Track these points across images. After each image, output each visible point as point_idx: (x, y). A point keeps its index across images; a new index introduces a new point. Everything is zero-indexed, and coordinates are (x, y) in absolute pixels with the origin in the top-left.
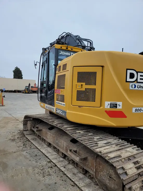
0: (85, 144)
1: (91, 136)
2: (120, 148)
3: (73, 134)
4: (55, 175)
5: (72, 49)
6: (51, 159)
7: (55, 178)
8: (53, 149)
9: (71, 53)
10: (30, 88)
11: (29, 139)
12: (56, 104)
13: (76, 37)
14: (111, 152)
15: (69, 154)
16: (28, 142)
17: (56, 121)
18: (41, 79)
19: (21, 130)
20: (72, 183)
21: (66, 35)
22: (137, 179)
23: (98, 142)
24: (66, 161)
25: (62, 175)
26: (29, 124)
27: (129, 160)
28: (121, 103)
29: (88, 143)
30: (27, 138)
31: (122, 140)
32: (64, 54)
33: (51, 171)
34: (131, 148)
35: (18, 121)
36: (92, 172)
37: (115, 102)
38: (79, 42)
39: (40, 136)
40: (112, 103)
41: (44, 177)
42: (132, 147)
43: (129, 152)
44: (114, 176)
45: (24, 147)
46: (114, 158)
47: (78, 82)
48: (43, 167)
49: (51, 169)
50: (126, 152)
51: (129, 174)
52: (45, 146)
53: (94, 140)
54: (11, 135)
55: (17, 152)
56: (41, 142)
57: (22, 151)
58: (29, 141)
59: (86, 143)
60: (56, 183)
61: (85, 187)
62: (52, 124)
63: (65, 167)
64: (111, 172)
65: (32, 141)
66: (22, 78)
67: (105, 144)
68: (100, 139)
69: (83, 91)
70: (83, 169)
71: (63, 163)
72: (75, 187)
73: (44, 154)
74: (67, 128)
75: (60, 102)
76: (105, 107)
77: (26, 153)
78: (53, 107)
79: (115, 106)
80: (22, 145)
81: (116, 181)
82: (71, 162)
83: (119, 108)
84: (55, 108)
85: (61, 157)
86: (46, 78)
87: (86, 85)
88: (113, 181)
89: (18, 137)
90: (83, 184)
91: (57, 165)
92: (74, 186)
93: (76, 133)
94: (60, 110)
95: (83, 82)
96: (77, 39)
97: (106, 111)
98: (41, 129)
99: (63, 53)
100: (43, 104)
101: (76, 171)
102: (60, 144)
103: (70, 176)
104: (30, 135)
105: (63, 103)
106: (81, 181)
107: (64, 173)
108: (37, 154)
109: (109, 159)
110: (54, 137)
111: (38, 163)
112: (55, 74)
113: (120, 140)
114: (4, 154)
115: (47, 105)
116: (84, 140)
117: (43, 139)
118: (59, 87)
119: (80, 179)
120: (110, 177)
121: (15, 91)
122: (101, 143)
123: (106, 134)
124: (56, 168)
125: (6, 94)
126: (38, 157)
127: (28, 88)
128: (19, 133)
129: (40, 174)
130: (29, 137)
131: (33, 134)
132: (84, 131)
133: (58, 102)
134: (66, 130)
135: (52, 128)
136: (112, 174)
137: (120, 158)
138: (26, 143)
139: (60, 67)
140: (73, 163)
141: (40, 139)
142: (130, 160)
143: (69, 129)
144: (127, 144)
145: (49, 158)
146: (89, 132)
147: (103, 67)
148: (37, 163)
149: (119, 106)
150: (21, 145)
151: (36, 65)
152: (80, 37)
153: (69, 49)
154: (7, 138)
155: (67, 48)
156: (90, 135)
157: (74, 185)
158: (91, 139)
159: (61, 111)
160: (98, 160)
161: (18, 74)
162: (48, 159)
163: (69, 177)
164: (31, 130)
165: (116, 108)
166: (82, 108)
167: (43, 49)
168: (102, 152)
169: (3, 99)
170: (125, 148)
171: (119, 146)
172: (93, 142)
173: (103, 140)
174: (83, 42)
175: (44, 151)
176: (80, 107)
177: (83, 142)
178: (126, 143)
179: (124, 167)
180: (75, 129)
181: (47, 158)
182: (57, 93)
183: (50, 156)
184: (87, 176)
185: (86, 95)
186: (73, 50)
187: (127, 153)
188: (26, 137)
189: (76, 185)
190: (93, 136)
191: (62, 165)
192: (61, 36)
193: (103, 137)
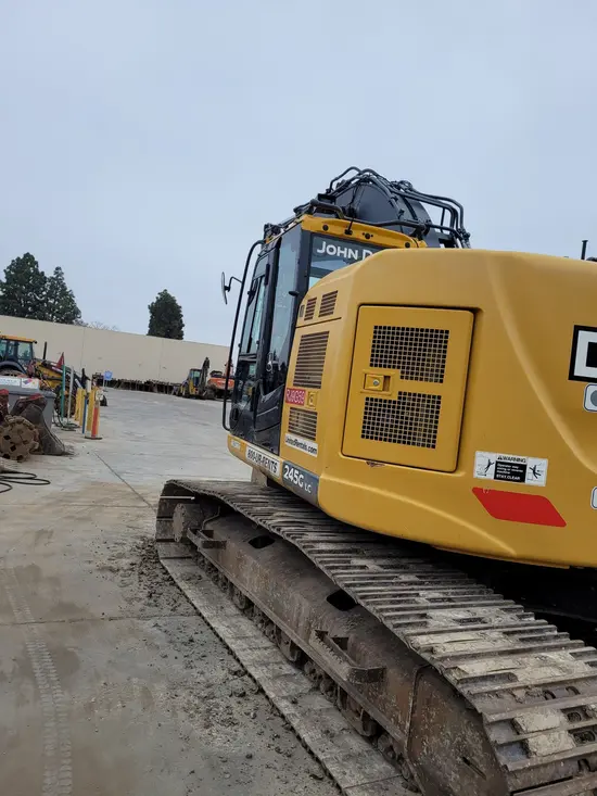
0: (377, 611)
1: (410, 587)
2: (517, 647)
3: (337, 568)
4: (251, 725)
5: (368, 236)
6: (244, 664)
7: (249, 738)
8: (260, 625)
9: (365, 251)
10: (209, 378)
11: (174, 576)
12: (284, 445)
13: (395, 190)
14: (474, 656)
15: (313, 647)
16: (167, 588)
17: (278, 514)
18: (240, 346)
19: (149, 536)
20: (315, 768)
21: (357, 180)
22: (570, 778)
23: (431, 613)
24: (305, 680)
25: (280, 731)
26: (179, 514)
27: (548, 696)
28: (545, 462)
29: (387, 610)
30: (167, 573)
31: (536, 619)
32: (334, 253)
33: (238, 710)
34: (567, 653)
35: (144, 504)
36: (397, 734)
37: (517, 457)
38: (405, 208)
39: (217, 570)
40: (505, 458)
41: (207, 727)
42: (576, 650)
43: (555, 665)
44: (478, 756)
45: (149, 605)
46: (484, 678)
47: (371, 365)
48: (210, 689)
49: (240, 699)
50: (541, 666)
51: (535, 753)
52: (232, 610)
53: (416, 603)
54: (108, 553)
55: (121, 618)
56: (216, 591)
57: (139, 618)
58: (174, 584)
59: (382, 610)
60: (250, 757)
61: (366, 789)
62: (261, 523)
63: (294, 702)
64: (471, 738)
65: (183, 585)
66: (180, 336)
67: (462, 621)
68: (443, 600)
69: (390, 401)
70: (366, 716)
71: (292, 686)
72: (326, 785)
73: (221, 640)
74: (317, 544)
75: (301, 440)
76: (476, 475)
77: (155, 629)
78: (276, 457)
79: (519, 472)
80: (143, 595)
81: (488, 778)
82: (322, 687)
83: (535, 482)
84: (279, 460)
85: (289, 662)
86: (258, 342)
87: (402, 377)
88: (473, 776)
89: (132, 564)
90: (357, 779)
91: (264, 688)
92: (321, 779)
93: (347, 568)
94: (297, 472)
95: (394, 367)
96: (401, 195)
97: (478, 492)
98: (223, 538)
99: (331, 250)
100: (238, 442)
101: (336, 721)
102: (287, 607)
103: (312, 738)
104: (177, 562)
105: (309, 443)
106: (351, 764)
107: (289, 723)
108: (195, 637)
109: (458, 682)
110: (266, 578)
111: (194, 672)
112: (294, 327)
113: (531, 616)
114: (71, 621)
115: (253, 446)
116: (376, 597)
117: (227, 579)
118: (303, 381)
119: (349, 757)
120: (465, 760)
121: (147, 387)
122: (440, 617)
123: (475, 585)
124: (260, 699)
125: (112, 394)
126: (198, 650)
127: (197, 379)
128: (138, 548)
129: (196, 712)
130: (176, 570)
131: (190, 558)
132: (383, 562)
133: (293, 437)
134: (310, 552)
135: (263, 539)
136: (474, 746)
137: (509, 685)
138: (159, 590)
139: (312, 302)
140: (331, 689)
141: (216, 580)
142: (554, 697)
143: (323, 547)
144: (556, 637)
145: (241, 658)
146: (406, 570)
147: (475, 311)
148: (189, 670)
149: (534, 473)
150: (140, 595)
151: (227, 288)
152: (415, 187)
153: (357, 234)
154: (90, 562)
155: (348, 232)
156: (405, 583)
157: (320, 775)
158: (407, 595)
159: (301, 472)
160: (425, 684)
161: (166, 318)
162: (235, 663)
163: (307, 740)
164: (185, 540)
165: (523, 480)
166: (378, 467)
167: (266, 226)
168: (439, 650)
169: (96, 410)
170: (544, 649)
171: (517, 636)
172: (412, 609)
173: (453, 607)
174: (422, 208)
175: (222, 630)
176: (372, 462)
177: (368, 604)
178: (551, 631)
179: (519, 721)
180: (349, 552)
181: (231, 657)
182: (293, 403)
183: (244, 650)
184: (380, 747)
185: (402, 418)
186: (371, 239)
187: (543, 669)
188: (164, 568)
189: (331, 777)
190: (415, 587)
191: (285, 693)
192: (340, 181)
193: (457, 593)
